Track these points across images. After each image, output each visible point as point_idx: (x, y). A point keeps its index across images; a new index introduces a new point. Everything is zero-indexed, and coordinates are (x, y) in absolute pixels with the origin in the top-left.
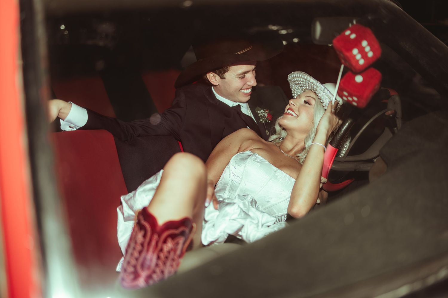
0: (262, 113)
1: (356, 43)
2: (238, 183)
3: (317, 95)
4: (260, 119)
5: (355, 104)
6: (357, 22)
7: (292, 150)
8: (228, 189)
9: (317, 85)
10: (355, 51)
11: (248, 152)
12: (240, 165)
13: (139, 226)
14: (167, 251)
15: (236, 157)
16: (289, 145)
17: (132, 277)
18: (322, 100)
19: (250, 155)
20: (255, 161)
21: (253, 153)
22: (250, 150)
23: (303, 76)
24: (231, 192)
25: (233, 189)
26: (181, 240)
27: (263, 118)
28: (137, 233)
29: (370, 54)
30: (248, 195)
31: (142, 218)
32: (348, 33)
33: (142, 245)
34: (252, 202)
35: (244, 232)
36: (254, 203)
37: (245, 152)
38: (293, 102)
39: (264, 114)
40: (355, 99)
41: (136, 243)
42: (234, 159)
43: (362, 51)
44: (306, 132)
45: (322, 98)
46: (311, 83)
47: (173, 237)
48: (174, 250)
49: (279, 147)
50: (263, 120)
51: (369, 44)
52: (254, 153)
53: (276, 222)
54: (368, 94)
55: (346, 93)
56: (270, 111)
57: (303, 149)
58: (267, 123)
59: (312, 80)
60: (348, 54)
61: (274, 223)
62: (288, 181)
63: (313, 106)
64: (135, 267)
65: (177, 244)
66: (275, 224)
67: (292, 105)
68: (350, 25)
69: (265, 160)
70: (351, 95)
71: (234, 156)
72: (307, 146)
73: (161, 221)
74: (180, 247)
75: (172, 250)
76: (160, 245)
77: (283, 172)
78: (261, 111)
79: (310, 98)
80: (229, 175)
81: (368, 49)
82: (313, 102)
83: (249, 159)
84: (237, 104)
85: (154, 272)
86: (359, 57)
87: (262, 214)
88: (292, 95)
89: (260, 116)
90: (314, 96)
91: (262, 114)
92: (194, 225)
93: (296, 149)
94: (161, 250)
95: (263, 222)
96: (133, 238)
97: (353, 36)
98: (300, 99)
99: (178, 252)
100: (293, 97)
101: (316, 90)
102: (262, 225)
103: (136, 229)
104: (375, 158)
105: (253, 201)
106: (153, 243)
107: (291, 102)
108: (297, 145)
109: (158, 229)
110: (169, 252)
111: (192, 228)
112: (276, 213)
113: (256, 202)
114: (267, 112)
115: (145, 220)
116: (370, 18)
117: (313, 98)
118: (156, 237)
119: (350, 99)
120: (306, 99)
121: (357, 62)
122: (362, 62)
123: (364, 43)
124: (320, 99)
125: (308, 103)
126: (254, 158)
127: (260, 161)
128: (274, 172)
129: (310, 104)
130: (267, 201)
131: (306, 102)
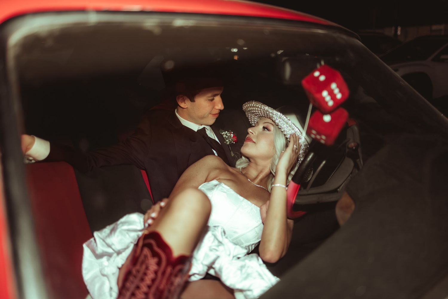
1: (326, 85)
3: (274, 121)
5: (323, 142)
6: (325, 63)
7: (256, 178)
9: (272, 112)
10: (325, 94)
11: (215, 182)
16: (253, 172)
18: (280, 126)
19: (216, 186)
20: (222, 191)
21: (219, 182)
23: (257, 106)
29: (339, 96)
30: (218, 226)
32: (317, 74)
34: (221, 234)
36: (223, 234)
37: (212, 181)
38: (252, 130)
40: (324, 137)
42: (201, 189)
43: (331, 93)
46: (266, 111)
49: (245, 175)
51: (338, 87)
52: (221, 183)
54: (335, 133)
55: (314, 132)
58: (231, 145)
59: (267, 108)
60: (317, 96)
62: (255, 211)
63: (273, 132)
66: (246, 256)
67: (251, 134)
68: (318, 66)
69: (231, 190)
70: (319, 133)
71: (201, 186)
77: (249, 202)
79: (267, 123)
81: (336, 91)
82: (272, 128)
83: (216, 189)
88: (250, 123)
93: (261, 176)
97: (322, 78)
98: (259, 126)
100: (251, 124)
101: (272, 117)
105: (223, 232)
107: (250, 130)
108: (261, 172)
112: (244, 243)
113: (225, 233)
116: (337, 59)
117: (271, 124)
119: (318, 137)
120: (265, 125)
121: (327, 103)
122: (331, 103)
123: (334, 86)
124: (278, 125)
125: (267, 129)
126: (220, 188)
127: (227, 191)
128: (241, 202)
129: (269, 130)
130: (234, 232)
131: (264, 128)
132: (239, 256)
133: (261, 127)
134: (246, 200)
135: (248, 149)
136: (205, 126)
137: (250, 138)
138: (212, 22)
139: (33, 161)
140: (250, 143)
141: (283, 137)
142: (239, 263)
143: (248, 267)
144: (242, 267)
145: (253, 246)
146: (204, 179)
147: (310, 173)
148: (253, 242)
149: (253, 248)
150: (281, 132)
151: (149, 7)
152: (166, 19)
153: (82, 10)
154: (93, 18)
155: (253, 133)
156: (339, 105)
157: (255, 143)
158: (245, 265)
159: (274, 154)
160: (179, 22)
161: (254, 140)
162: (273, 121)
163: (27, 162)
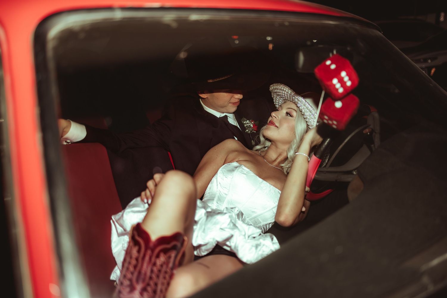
0: (248, 123)
1: (336, 74)
2: (225, 194)
3: (299, 107)
4: (245, 129)
5: (334, 127)
6: (337, 52)
7: (275, 160)
8: (216, 199)
9: (298, 98)
10: (335, 81)
11: (235, 164)
12: (226, 176)
13: (134, 241)
14: (160, 265)
15: (223, 168)
16: (273, 155)
17: (128, 289)
19: (236, 167)
20: (242, 173)
21: (239, 164)
22: (237, 162)
23: (284, 89)
24: (219, 202)
25: (220, 200)
26: (173, 254)
27: (249, 128)
28: (131, 248)
29: (349, 84)
30: (235, 208)
31: (136, 233)
32: (328, 63)
33: (137, 259)
34: (238, 215)
35: (233, 242)
36: (240, 215)
37: (231, 163)
38: (275, 114)
39: (249, 124)
40: (335, 122)
41: (131, 258)
42: (221, 171)
43: (341, 81)
44: (289, 142)
45: (303, 111)
46: (292, 96)
47: (165, 251)
48: (167, 263)
49: (264, 157)
50: (249, 130)
51: (348, 75)
52: (241, 165)
53: (262, 233)
54: (347, 117)
55: (326, 117)
56: (255, 122)
57: (286, 159)
58: (252, 134)
60: (329, 83)
61: (259, 234)
62: (273, 192)
63: (294, 118)
64: (130, 280)
65: (170, 257)
66: (261, 236)
67: (274, 118)
68: (331, 55)
69: (251, 172)
70: (330, 119)
71: (221, 168)
72: (289, 156)
73: (154, 237)
74: (172, 260)
75: (164, 263)
76: (153, 259)
77: (268, 184)
78: (247, 121)
79: (291, 109)
80: (216, 186)
81: (346, 79)
82: (294, 114)
83: (236, 171)
84: (224, 114)
85: (148, 285)
86: (338, 86)
87: (248, 226)
89: (246, 126)
90: (296, 108)
91: (248, 125)
92: (186, 238)
93: (279, 160)
94: (155, 264)
95: (249, 234)
96: (128, 252)
97: (333, 67)
99: (171, 265)
101: (298, 103)
102: (249, 237)
103: (131, 244)
104: (354, 170)
105: (240, 213)
106: (147, 258)
107: (273, 114)
108: (280, 155)
109: (151, 245)
110: (162, 266)
111: (184, 241)
112: (262, 222)
113: (242, 214)
114: (252, 122)
115: (139, 235)
116: (349, 49)
117: (295, 110)
118: (149, 252)
119: (330, 122)
120: (288, 111)
121: (337, 90)
122: (341, 90)
123: (343, 74)
124: (301, 111)
125: (290, 115)
126: (240, 169)
127: (247, 173)
128: (260, 183)
129: (291, 116)
130: (253, 212)
131: (287, 113)
132: (254, 236)
133: (284, 111)
134: (264, 182)
135: (271, 132)
136: (227, 114)
137: (274, 122)
138: (225, 16)
139: (70, 143)
140: (272, 127)
141: (304, 123)
142: (254, 242)
143: (264, 245)
144: (257, 246)
145: (271, 224)
146: (223, 161)
147: (327, 156)
148: (270, 221)
149: (270, 226)
150: (303, 119)
151: (168, 4)
152: (182, 14)
153: (109, 8)
154: (118, 15)
155: (275, 117)
156: (348, 92)
157: (278, 127)
158: (260, 243)
159: (293, 139)
160: (194, 17)
161: (277, 125)
162: (297, 106)
163: (65, 143)
